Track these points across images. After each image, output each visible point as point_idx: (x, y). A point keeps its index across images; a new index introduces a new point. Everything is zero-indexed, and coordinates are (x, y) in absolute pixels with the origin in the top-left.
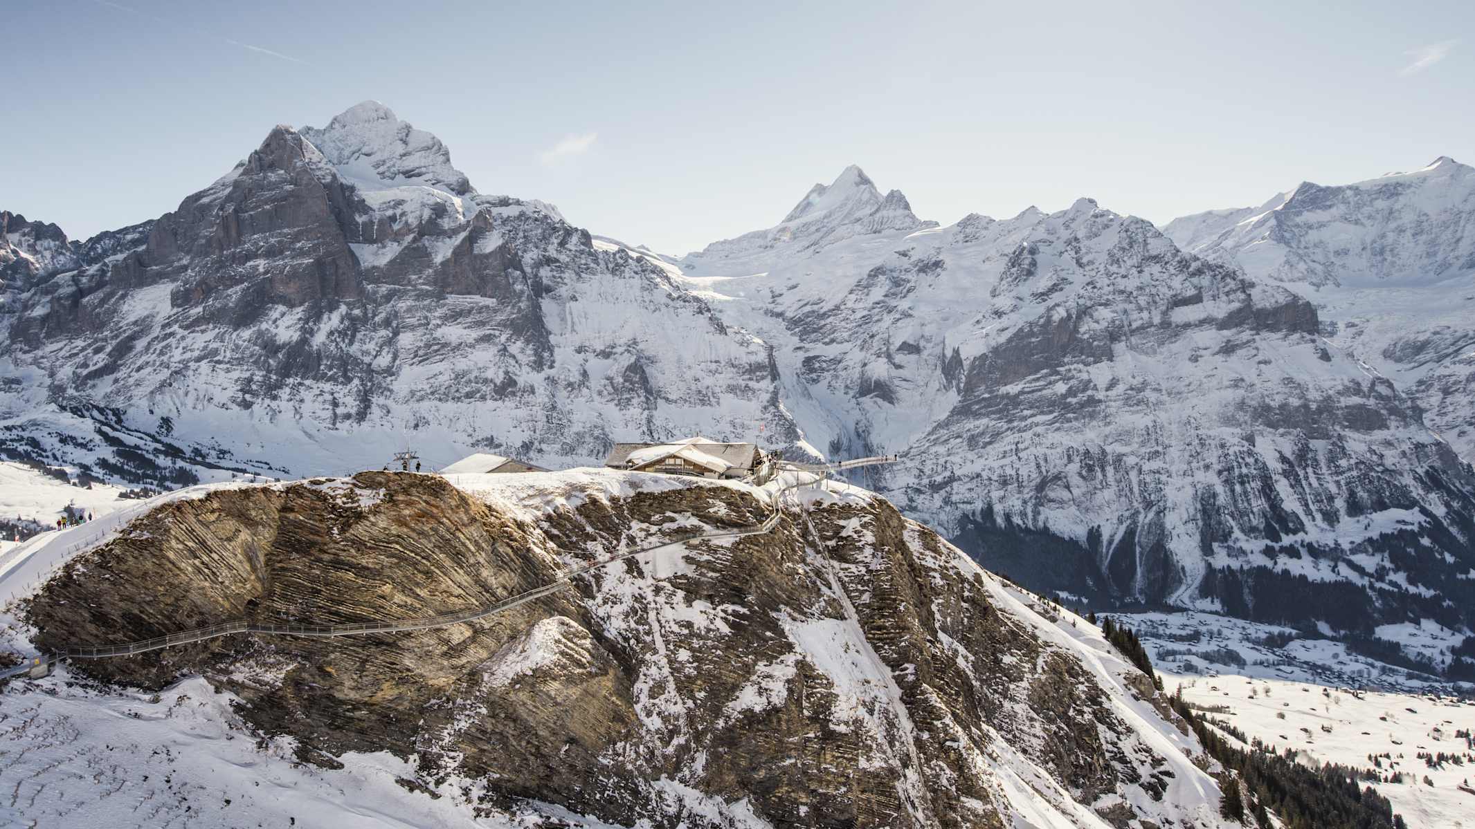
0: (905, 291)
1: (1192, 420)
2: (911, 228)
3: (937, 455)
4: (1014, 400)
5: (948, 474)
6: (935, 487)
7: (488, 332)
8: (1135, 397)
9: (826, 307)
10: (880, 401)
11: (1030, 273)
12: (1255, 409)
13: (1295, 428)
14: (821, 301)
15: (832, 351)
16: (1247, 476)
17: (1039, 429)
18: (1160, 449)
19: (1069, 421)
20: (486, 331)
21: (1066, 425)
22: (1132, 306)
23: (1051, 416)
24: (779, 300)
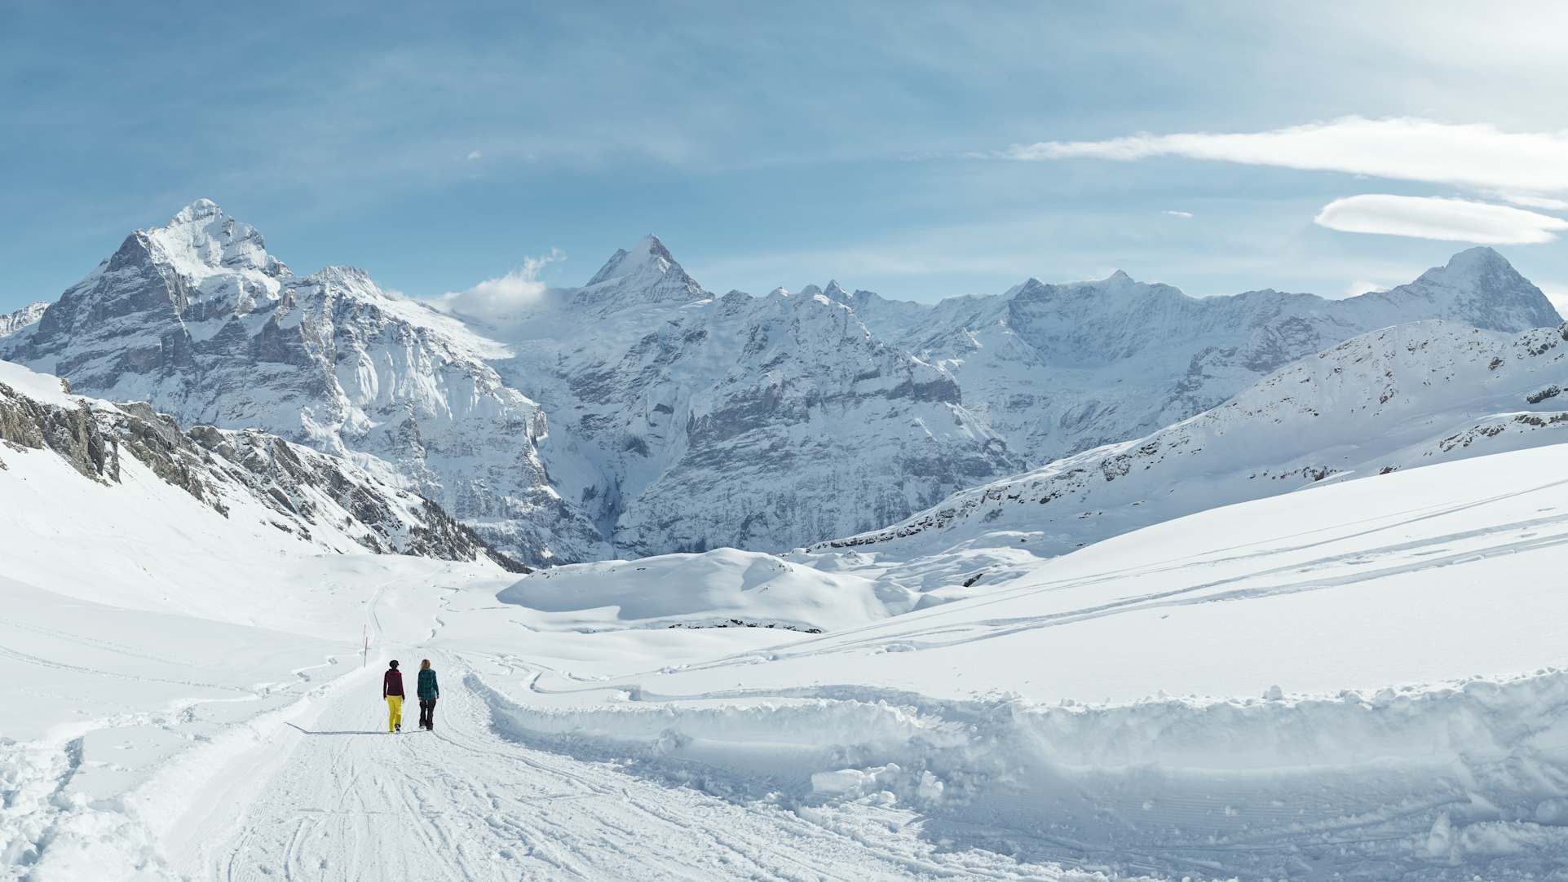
0: (672, 357)
1: (861, 470)
2: (687, 300)
3: (666, 499)
4: (728, 454)
5: (673, 514)
6: (663, 526)
7: (290, 393)
8: (821, 454)
9: (606, 369)
10: (637, 454)
11: (761, 347)
12: (906, 461)
13: (932, 475)
14: (601, 364)
15: (605, 411)
16: (893, 512)
17: (746, 478)
18: (836, 492)
19: (769, 470)
20: (287, 392)
21: (768, 475)
22: (829, 379)
23: (758, 467)
24: (565, 362)
